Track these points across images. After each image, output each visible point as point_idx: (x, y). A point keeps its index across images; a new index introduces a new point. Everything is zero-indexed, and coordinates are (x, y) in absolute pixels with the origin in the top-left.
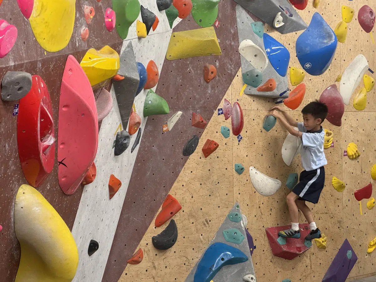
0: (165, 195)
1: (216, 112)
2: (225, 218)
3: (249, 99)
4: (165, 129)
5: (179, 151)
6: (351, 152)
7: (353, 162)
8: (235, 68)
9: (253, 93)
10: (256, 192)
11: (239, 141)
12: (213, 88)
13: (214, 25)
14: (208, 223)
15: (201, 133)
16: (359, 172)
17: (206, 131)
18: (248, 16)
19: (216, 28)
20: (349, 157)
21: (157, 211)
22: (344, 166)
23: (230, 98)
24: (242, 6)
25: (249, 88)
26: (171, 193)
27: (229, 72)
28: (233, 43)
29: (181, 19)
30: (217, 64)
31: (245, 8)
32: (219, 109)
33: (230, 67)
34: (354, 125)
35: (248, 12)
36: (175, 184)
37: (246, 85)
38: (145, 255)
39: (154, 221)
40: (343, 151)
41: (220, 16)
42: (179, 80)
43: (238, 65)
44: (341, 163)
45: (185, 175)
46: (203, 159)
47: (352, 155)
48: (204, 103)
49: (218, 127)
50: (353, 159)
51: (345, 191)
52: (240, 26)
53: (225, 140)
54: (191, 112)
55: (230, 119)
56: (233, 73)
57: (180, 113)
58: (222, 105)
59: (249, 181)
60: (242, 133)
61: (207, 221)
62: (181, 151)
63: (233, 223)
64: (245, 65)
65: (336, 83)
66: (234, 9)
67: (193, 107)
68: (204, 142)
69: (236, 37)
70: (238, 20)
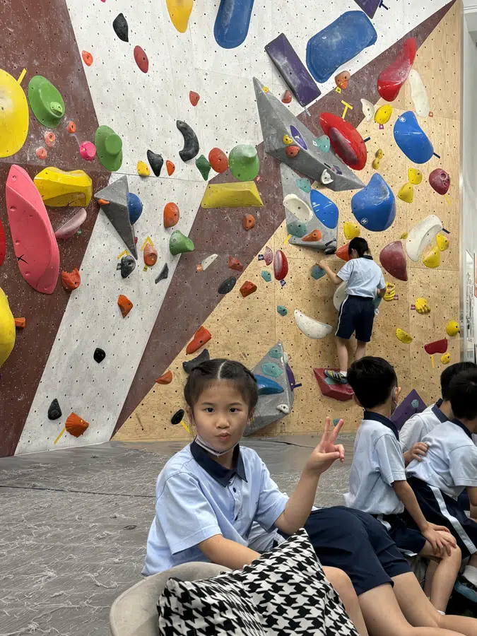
0: (199, 326)
1: (256, 257)
2: (265, 354)
3: (294, 248)
4: (198, 268)
5: (215, 289)
6: (419, 306)
7: (424, 316)
8: (278, 219)
9: (297, 243)
10: (303, 334)
11: (283, 285)
12: (252, 236)
13: (255, 180)
14: (246, 357)
15: (239, 275)
16: (430, 327)
17: (244, 274)
18: (294, 173)
19: (257, 183)
20: (417, 311)
21: (189, 340)
22: (411, 319)
23: (273, 246)
24: (286, 164)
25: (294, 237)
26: (205, 325)
27: (272, 222)
28: (276, 197)
29: (218, 173)
30: (258, 215)
31: (289, 165)
32: (259, 256)
33: (272, 218)
34: (425, 281)
35: (295, 170)
36: (210, 318)
37: (290, 235)
38: (174, 378)
39: (185, 349)
40: (410, 305)
41: (262, 172)
42: (215, 227)
43: (282, 217)
44: (407, 316)
45: (220, 311)
46: (241, 299)
47: (421, 309)
48: (243, 248)
49: (258, 271)
50: (422, 313)
51: (412, 344)
52: (284, 181)
53: (266, 284)
54: (228, 255)
55: (272, 264)
56: (276, 224)
57: (215, 256)
58: (263, 252)
59: (294, 323)
60: (286, 279)
61: (244, 355)
62: (216, 289)
63: (273, 359)
64: (289, 217)
65: (402, 240)
66: (277, 167)
67: (231, 252)
68: (243, 283)
69: (280, 192)
70: (282, 176)
